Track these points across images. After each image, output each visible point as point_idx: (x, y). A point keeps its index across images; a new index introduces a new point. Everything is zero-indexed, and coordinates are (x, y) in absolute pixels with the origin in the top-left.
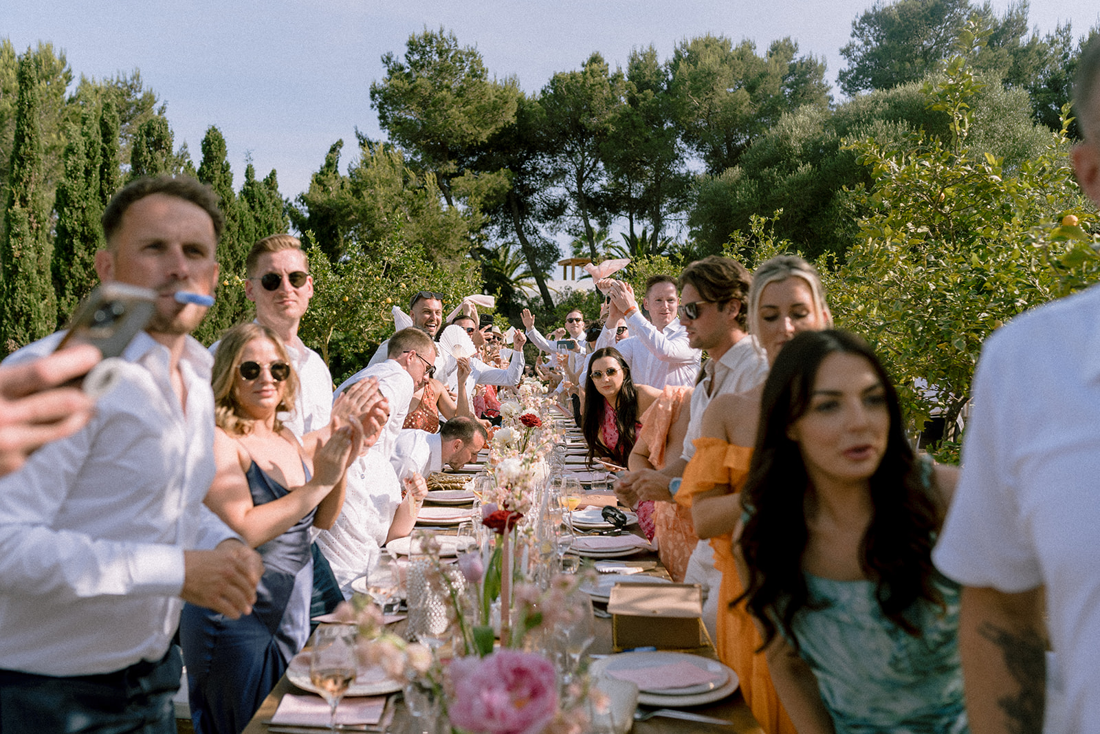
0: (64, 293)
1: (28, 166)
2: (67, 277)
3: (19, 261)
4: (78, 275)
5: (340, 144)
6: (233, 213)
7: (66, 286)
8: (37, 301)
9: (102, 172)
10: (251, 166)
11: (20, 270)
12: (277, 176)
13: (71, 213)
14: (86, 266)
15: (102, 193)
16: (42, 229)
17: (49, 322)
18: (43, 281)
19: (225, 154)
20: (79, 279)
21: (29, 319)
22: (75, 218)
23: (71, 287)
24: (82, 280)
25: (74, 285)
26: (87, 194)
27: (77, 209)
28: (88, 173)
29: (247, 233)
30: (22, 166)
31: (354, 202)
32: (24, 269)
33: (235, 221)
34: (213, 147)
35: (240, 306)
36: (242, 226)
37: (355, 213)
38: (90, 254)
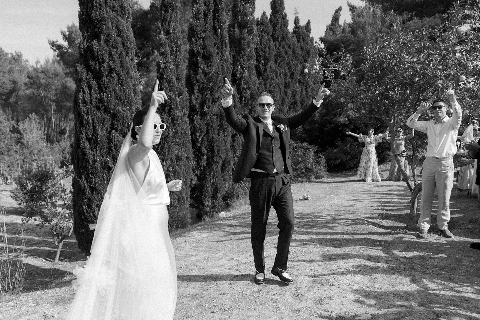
0: (194, 92)
1: (170, 11)
2: (195, 82)
3: (164, 71)
4: (201, 80)
5: (340, 9)
6: (289, 43)
7: (195, 88)
8: (175, 97)
9: (214, 15)
10: (298, 17)
11: (165, 76)
12: (311, 24)
13: (196, 41)
14: (206, 74)
15: (214, 28)
16: (179, 51)
17: (185, 110)
18: (180, 85)
19: (284, 9)
20: (202, 83)
21: (171, 109)
22: (199, 44)
23: (197, 88)
24: (203, 83)
25: (199, 87)
26: (206, 29)
27: (200, 38)
28: (205, 15)
29: (296, 55)
30: (166, 11)
31: (352, 38)
32: (167, 76)
33: (290, 48)
34: (277, 5)
35: (293, 99)
36: (294, 52)
37: (352, 45)
38: (208, 67)
